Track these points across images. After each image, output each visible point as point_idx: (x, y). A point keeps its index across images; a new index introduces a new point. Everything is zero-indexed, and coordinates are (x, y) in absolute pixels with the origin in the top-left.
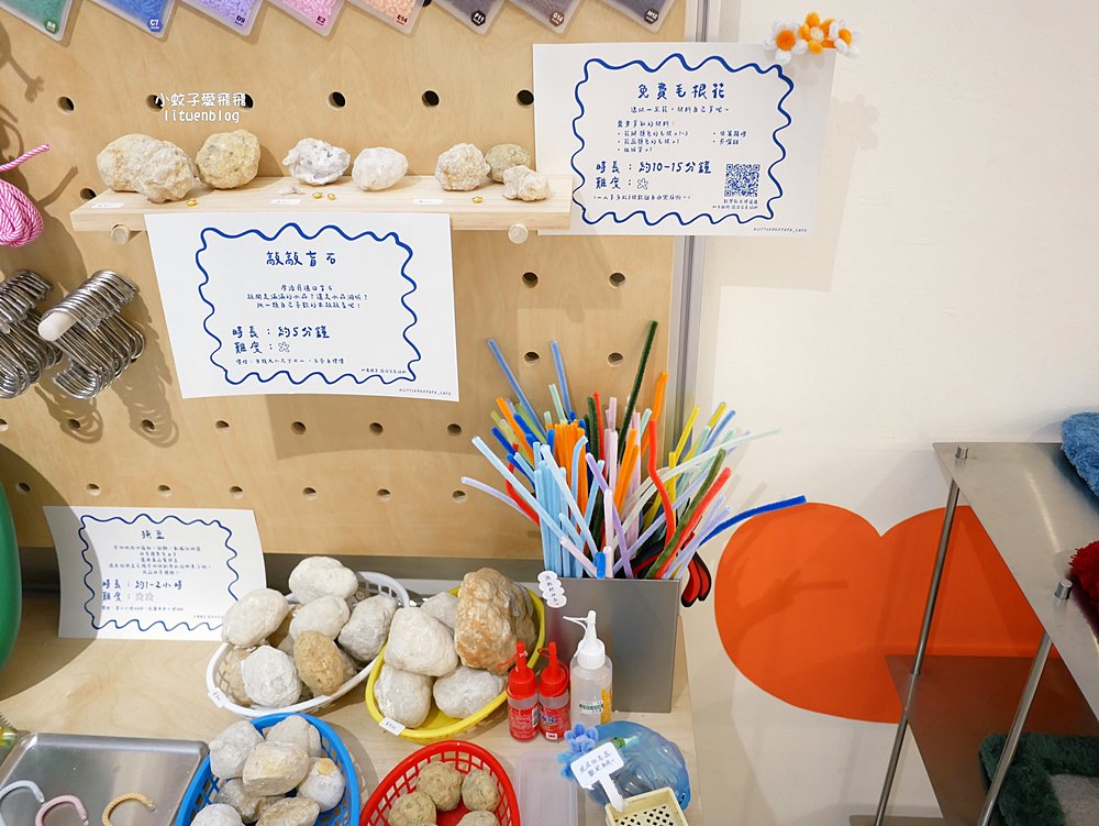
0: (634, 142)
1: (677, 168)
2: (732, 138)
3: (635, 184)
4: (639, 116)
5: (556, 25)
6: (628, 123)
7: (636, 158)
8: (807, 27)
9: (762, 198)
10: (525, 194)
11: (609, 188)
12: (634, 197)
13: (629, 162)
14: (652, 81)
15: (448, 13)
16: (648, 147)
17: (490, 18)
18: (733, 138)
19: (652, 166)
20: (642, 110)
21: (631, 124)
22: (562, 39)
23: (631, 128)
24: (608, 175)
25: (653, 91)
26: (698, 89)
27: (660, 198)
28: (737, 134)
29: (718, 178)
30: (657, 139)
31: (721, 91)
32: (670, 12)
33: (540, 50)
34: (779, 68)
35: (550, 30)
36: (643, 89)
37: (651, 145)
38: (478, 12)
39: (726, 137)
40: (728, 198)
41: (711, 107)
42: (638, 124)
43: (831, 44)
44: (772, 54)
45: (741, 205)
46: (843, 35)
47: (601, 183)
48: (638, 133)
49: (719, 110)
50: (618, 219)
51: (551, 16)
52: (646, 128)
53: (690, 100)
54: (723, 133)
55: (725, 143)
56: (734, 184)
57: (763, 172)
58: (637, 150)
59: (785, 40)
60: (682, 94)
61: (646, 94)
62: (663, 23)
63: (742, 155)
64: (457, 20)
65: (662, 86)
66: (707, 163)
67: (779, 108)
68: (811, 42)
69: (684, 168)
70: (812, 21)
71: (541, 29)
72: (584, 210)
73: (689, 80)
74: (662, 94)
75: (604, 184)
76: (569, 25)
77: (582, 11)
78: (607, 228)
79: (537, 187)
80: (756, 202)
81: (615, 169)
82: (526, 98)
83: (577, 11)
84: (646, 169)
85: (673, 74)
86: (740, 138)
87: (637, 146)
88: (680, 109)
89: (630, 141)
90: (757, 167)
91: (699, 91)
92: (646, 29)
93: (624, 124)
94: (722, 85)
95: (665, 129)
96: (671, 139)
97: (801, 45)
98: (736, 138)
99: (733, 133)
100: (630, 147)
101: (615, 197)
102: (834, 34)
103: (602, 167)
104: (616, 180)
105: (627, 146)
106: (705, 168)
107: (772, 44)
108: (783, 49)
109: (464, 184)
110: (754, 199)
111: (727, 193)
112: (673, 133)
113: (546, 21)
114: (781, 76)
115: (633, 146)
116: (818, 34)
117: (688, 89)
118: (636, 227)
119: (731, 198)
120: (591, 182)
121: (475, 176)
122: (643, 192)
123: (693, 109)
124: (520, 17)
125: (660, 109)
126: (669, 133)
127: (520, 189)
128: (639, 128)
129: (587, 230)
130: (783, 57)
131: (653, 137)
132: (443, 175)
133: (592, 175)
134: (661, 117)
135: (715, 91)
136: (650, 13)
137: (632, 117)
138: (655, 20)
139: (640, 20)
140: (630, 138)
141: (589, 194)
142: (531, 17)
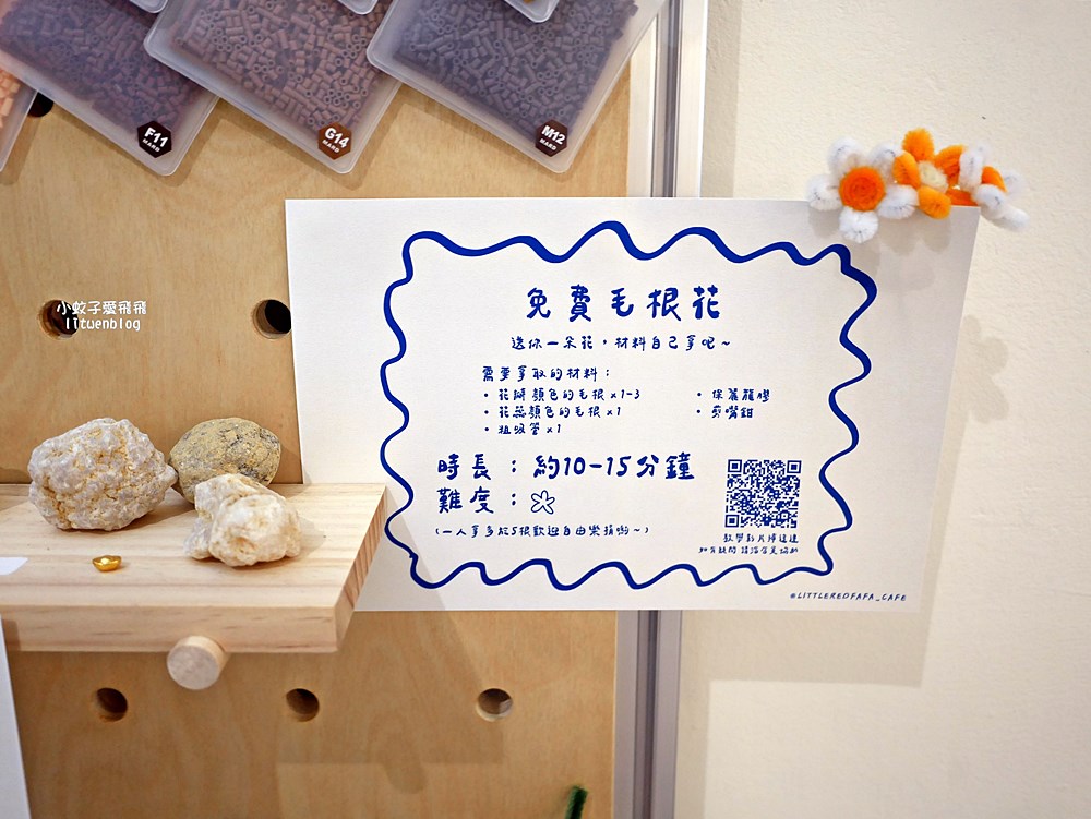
0: (519, 413)
1: (617, 467)
2: (739, 404)
3: (525, 502)
4: (529, 357)
5: (334, 156)
6: (506, 372)
7: (528, 448)
8: (910, 159)
9: (808, 531)
10: (226, 551)
11: (468, 513)
12: (525, 531)
13: (511, 456)
14: (557, 283)
15: (90, 131)
16: (552, 423)
17: (184, 141)
18: (741, 404)
19: (563, 465)
20: (535, 344)
21: (514, 374)
22: (352, 187)
23: (512, 384)
24: (465, 484)
25: (560, 302)
26: (660, 299)
27: (581, 531)
28: (748, 395)
29: (710, 490)
30: (572, 406)
31: (711, 303)
32: (593, 132)
33: (300, 212)
34: (843, 252)
35: (324, 169)
36: (537, 299)
37: (558, 419)
38: (154, 124)
39: (725, 403)
40: (733, 532)
41: (691, 338)
42: (529, 373)
43: (965, 198)
44: (830, 219)
45: (760, 545)
46: (988, 177)
47: (449, 501)
48: (529, 394)
49: (708, 343)
50: (492, 576)
51: (321, 135)
52: (546, 383)
53: (642, 322)
54: (718, 394)
55: (724, 416)
56: (746, 502)
57: (809, 478)
58: (528, 429)
59: (860, 189)
60: (624, 308)
61: (544, 309)
62: (580, 155)
63: (759, 441)
64: (113, 146)
65: (580, 292)
66: (684, 456)
67: (844, 340)
68: (922, 189)
69: (634, 467)
70: (916, 145)
71: (305, 167)
72: (415, 557)
73: (639, 281)
74: (579, 311)
75: (456, 504)
76: (367, 158)
77: (395, 128)
78: (466, 595)
79: (256, 535)
80: (794, 539)
81: (481, 470)
82: (276, 317)
83: (383, 128)
84: (549, 472)
85: (604, 265)
86: (756, 404)
87: (527, 421)
88: (622, 342)
89: (512, 411)
90: (795, 466)
91: (664, 302)
92: (542, 169)
93: (497, 375)
94: (713, 290)
95: (589, 385)
96: (604, 406)
97: (902, 198)
98: (748, 404)
99: (740, 394)
100: (512, 423)
101: (482, 531)
102: (970, 176)
103: (450, 466)
104: (481, 495)
105: (504, 422)
106: (680, 468)
107: (831, 198)
108: (858, 207)
109: (95, 517)
110: (789, 532)
111: (731, 521)
112: (607, 395)
113: (310, 146)
114: (847, 269)
115: (518, 422)
116: (935, 178)
117: (637, 297)
118: (531, 593)
119: (739, 530)
120: (427, 498)
121: (128, 498)
122: (543, 520)
123: (649, 343)
124: (256, 140)
125: (578, 342)
126: (598, 394)
127: (213, 540)
128: (530, 383)
129: (421, 600)
130: (858, 226)
131: (562, 403)
132: (42, 496)
133: (429, 484)
134: (579, 358)
135: (698, 304)
136: (548, 131)
137: (514, 359)
138: (561, 147)
139: (525, 146)
140: (512, 405)
141: (421, 523)
142: (280, 142)
